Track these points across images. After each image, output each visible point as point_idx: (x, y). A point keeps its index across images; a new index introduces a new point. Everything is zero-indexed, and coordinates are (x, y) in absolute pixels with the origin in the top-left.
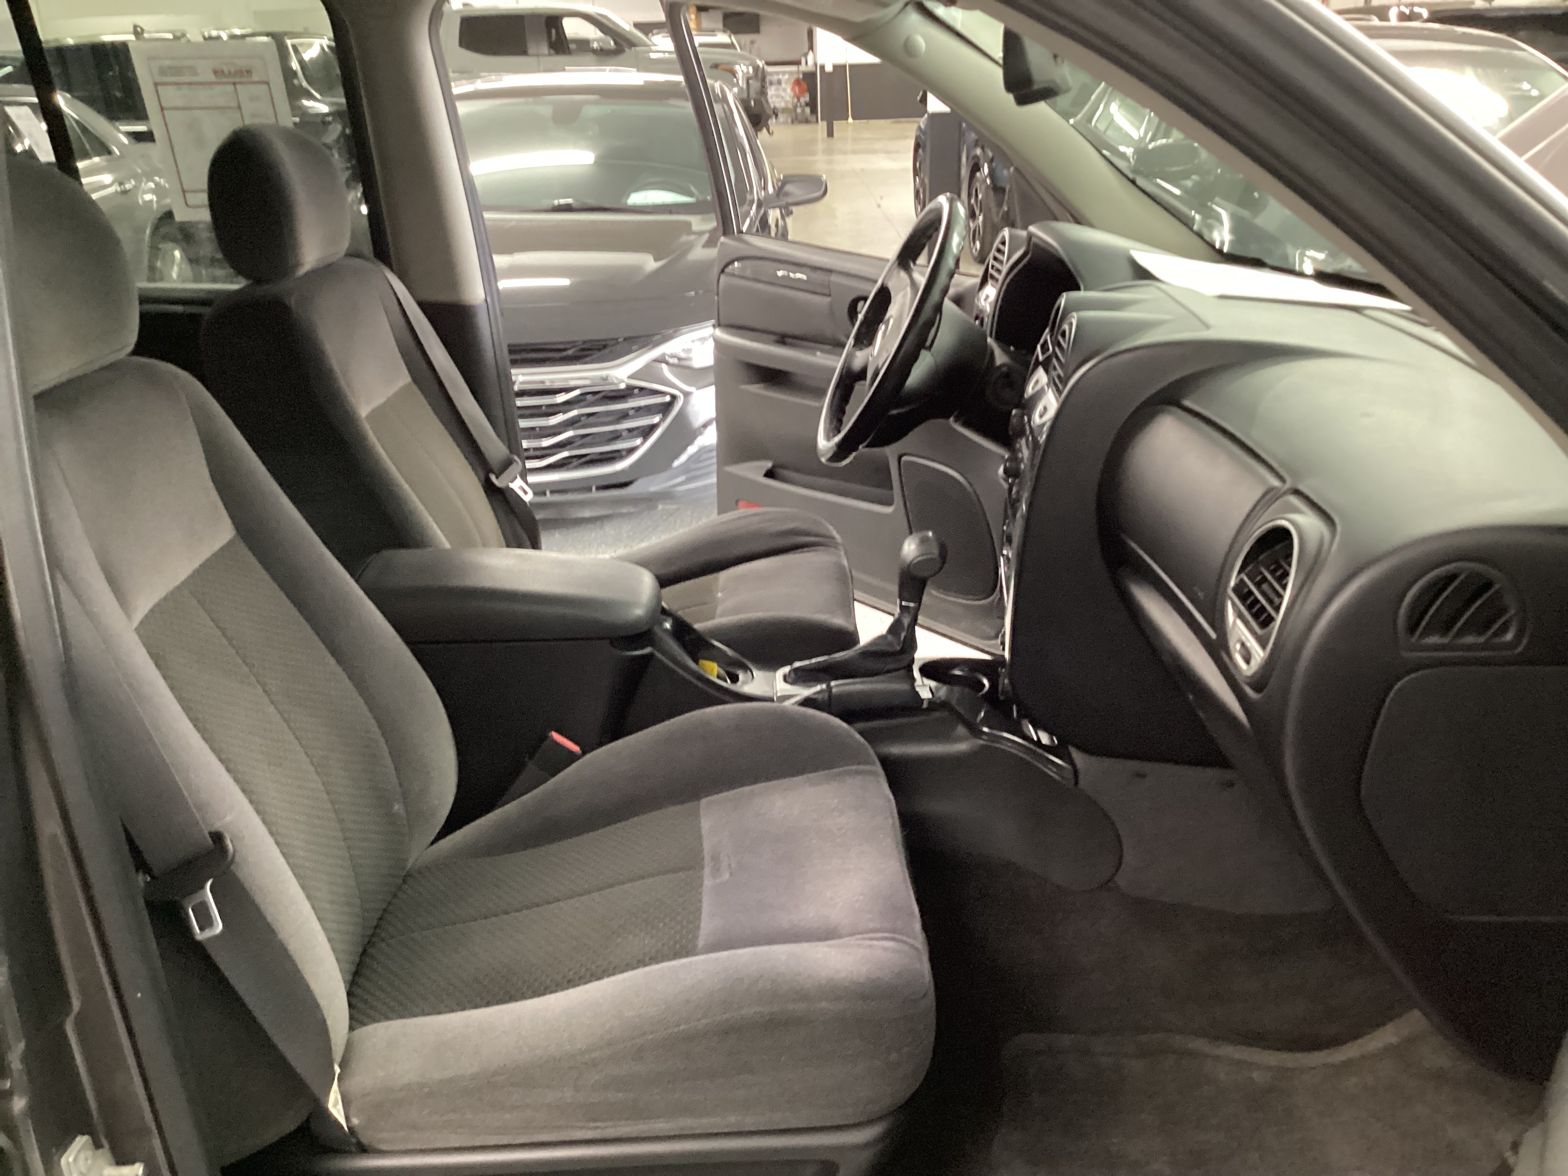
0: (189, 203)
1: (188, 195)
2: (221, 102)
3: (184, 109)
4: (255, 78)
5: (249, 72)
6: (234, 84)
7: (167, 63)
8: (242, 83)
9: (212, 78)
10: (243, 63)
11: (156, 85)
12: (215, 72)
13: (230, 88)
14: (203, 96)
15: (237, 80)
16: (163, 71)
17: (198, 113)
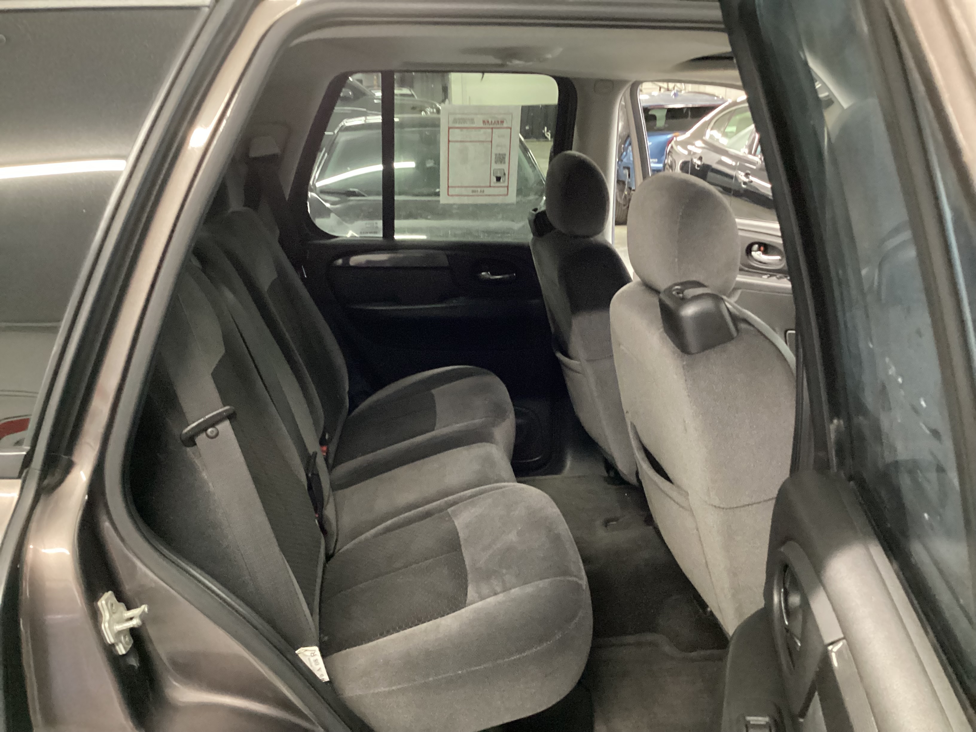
0: (450, 194)
1: (450, 189)
2: (482, 138)
3: (461, 142)
4: (505, 125)
5: (502, 122)
6: (492, 128)
7: (459, 116)
8: (495, 128)
9: (481, 125)
10: (500, 117)
11: (449, 128)
12: (484, 122)
13: (490, 130)
14: (474, 135)
15: (495, 126)
16: (455, 121)
17: (467, 144)
